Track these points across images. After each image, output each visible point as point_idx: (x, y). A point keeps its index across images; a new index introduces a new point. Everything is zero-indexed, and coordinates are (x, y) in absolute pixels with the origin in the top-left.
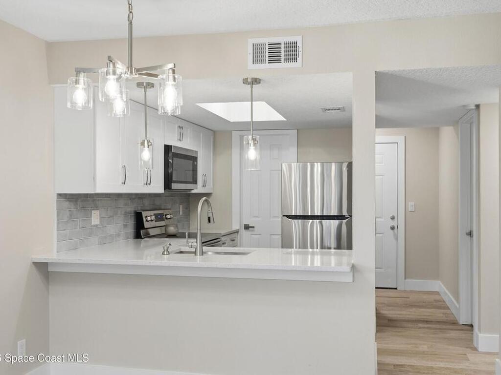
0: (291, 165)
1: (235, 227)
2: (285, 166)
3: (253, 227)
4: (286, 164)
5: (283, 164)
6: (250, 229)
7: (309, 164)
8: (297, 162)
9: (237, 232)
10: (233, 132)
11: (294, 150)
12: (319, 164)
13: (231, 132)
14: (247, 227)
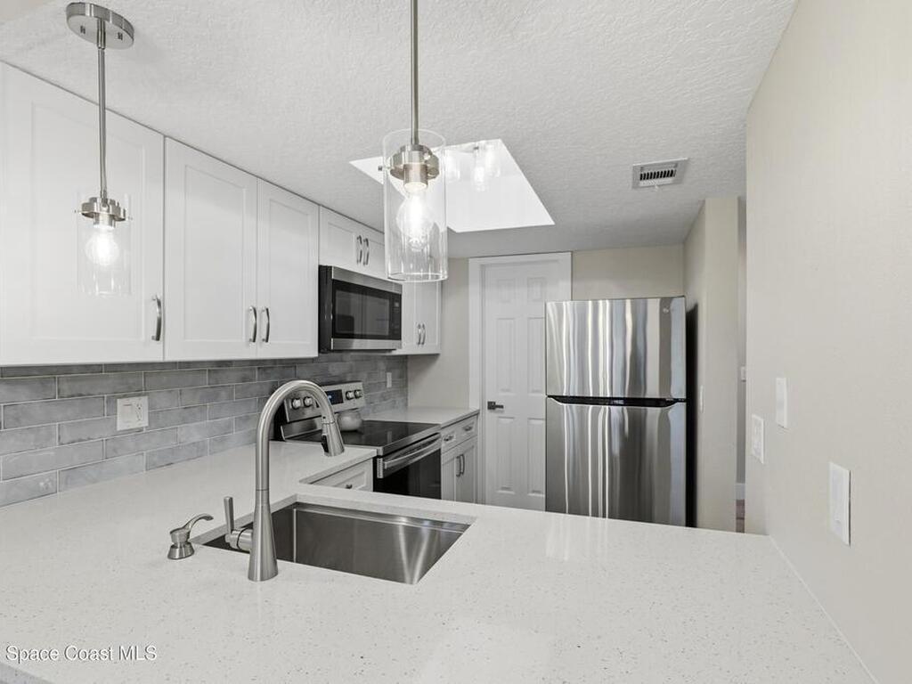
0: (561, 305)
1: (474, 406)
2: (552, 305)
3: (502, 407)
4: (553, 303)
5: (549, 304)
6: (498, 409)
7: (590, 302)
8: (572, 300)
9: (477, 414)
10: (470, 260)
11: (565, 285)
12: (607, 302)
13: (466, 260)
14: (492, 406)
